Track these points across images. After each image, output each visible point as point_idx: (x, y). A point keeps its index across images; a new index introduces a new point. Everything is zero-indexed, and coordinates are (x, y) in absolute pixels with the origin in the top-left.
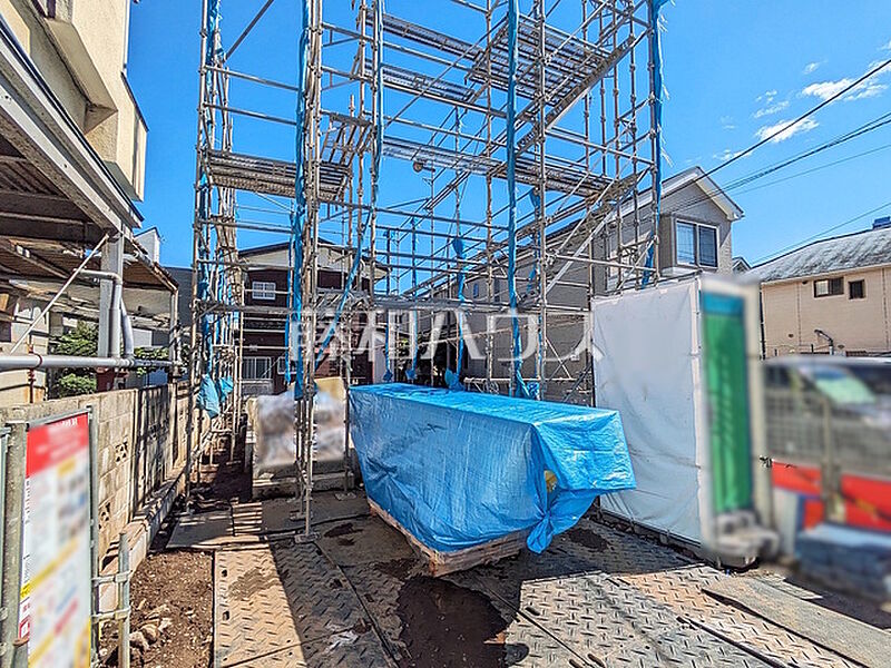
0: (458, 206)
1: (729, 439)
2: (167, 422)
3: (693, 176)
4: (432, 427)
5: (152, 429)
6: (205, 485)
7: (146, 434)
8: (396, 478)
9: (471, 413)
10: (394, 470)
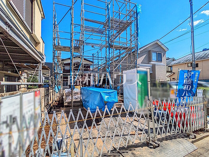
2: (49, 94)
5: (47, 95)
6: (56, 105)
7: (46, 95)
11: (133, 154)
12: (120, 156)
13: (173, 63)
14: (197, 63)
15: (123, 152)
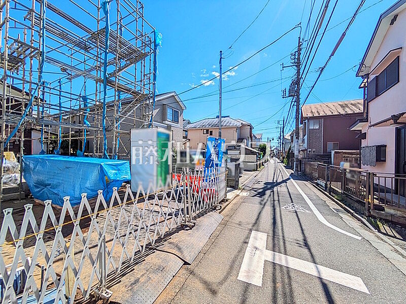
0: (85, 83)
1: (163, 169)
3: (173, 94)
4: (68, 168)
8: (50, 188)
9: (82, 162)
10: (49, 185)
11: (170, 243)
12: (154, 252)
13: (189, 126)
14: (211, 130)
15: (158, 246)
